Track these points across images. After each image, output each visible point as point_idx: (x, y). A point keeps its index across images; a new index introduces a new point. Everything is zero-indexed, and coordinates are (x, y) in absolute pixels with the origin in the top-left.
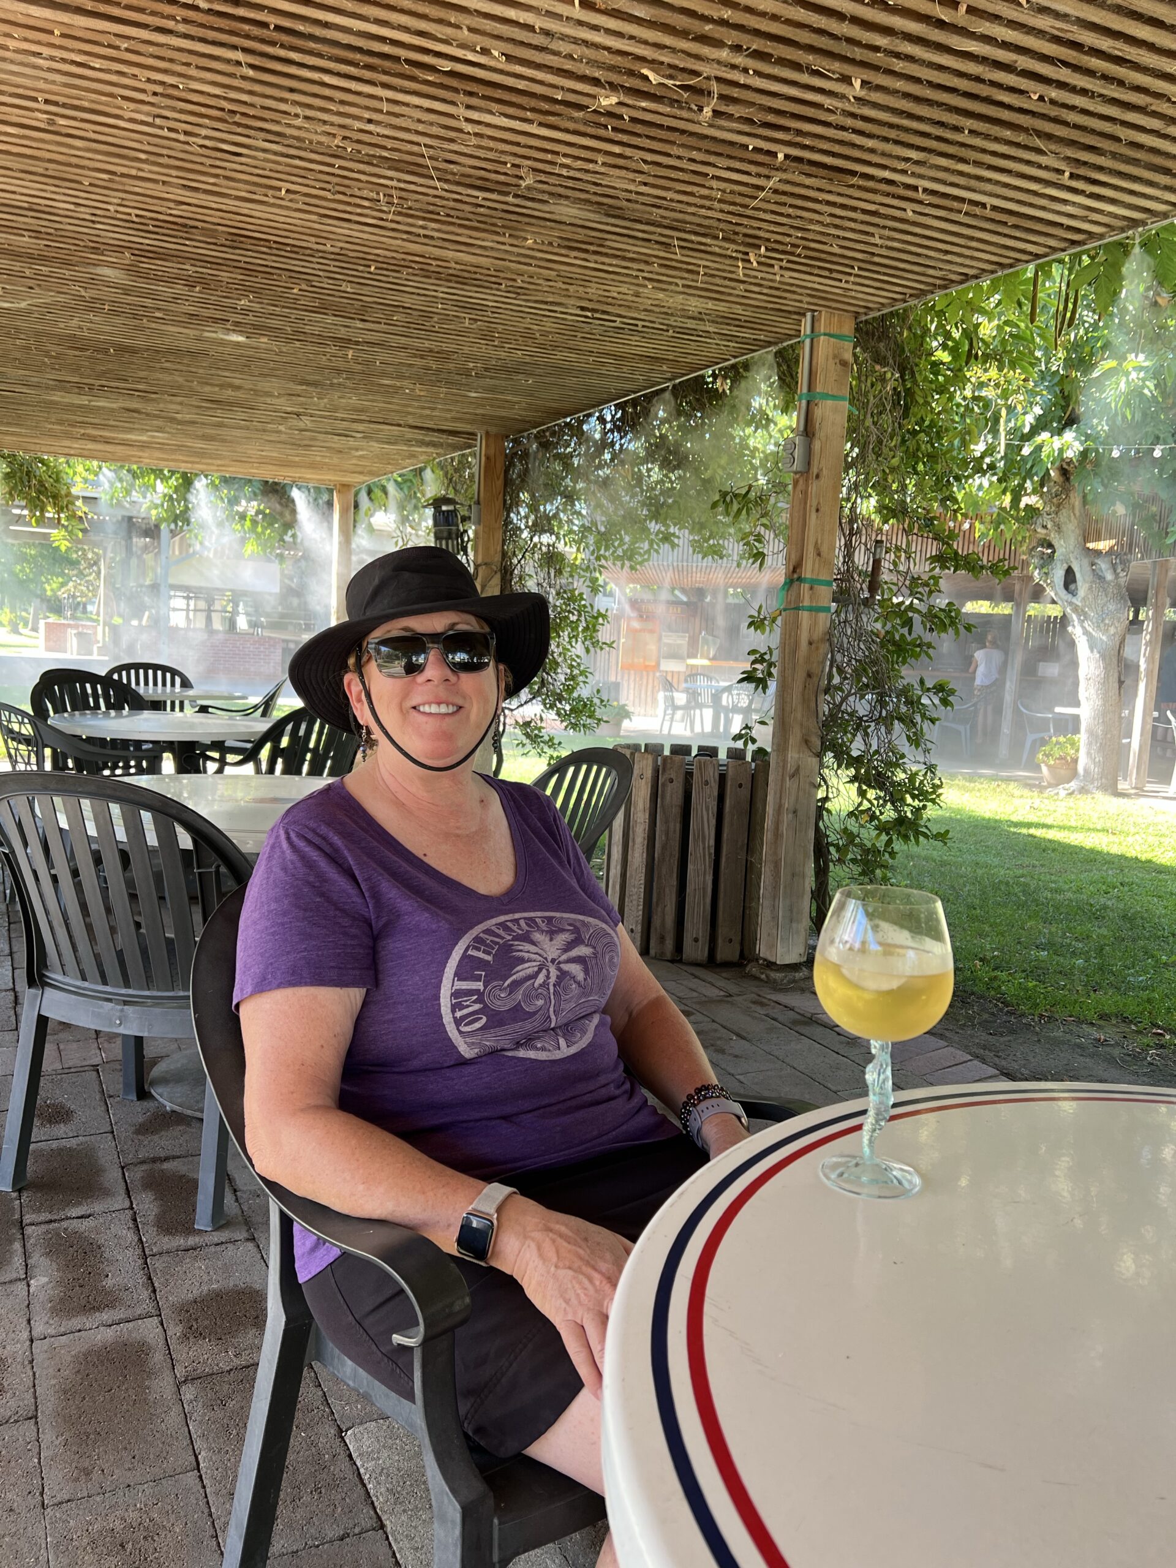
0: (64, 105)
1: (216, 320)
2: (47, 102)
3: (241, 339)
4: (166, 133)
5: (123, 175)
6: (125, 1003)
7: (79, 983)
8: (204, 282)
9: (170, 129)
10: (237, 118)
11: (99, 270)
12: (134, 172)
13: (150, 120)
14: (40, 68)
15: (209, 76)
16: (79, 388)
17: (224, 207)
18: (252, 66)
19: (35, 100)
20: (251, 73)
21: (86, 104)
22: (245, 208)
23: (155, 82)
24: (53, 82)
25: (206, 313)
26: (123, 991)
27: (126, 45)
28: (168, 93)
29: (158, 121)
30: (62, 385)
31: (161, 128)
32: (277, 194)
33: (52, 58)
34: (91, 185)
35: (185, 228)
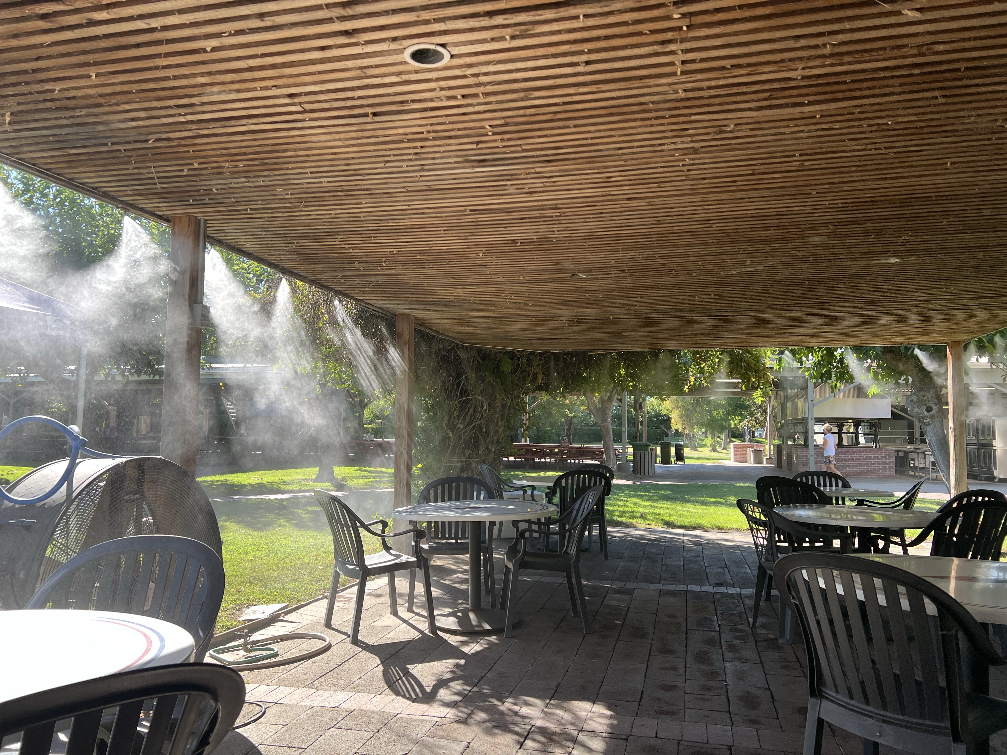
0: (811, 154)
1: (880, 253)
2: (801, 155)
3: (896, 260)
4: (873, 152)
5: (838, 183)
6: (884, 722)
7: (848, 701)
8: (878, 232)
9: (876, 149)
10: (926, 130)
11: (811, 239)
12: (845, 180)
13: (863, 147)
14: (802, 138)
15: (910, 111)
16: (781, 307)
17: (903, 184)
18: (944, 97)
19: (794, 156)
20: (944, 100)
21: (824, 150)
22: (919, 181)
23: (873, 125)
24: (808, 144)
25: (875, 249)
26: (882, 712)
27: (858, 110)
28: (881, 128)
29: (869, 147)
30: (772, 308)
31: (871, 150)
32: (944, 167)
33: (810, 131)
34: (817, 193)
35: (873, 203)
